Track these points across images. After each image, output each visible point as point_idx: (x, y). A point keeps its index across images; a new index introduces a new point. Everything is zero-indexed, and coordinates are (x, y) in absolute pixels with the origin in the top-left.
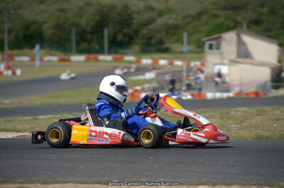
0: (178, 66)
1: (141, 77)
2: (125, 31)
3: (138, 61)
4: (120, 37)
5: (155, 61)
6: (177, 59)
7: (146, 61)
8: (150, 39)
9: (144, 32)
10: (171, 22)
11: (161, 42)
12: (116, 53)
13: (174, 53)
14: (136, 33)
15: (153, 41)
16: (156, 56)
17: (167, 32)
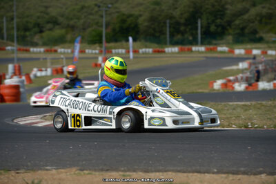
0: (271, 56)
1: (234, 67)
2: (218, 21)
3: (232, 51)
4: (213, 28)
5: (249, 51)
6: (270, 48)
7: (239, 51)
8: (243, 29)
9: (237, 22)
10: (265, 11)
11: (255, 32)
12: (209, 43)
13: (267, 42)
14: (229, 23)
15: (246, 31)
16: (249, 46)
17: (260, 21)
